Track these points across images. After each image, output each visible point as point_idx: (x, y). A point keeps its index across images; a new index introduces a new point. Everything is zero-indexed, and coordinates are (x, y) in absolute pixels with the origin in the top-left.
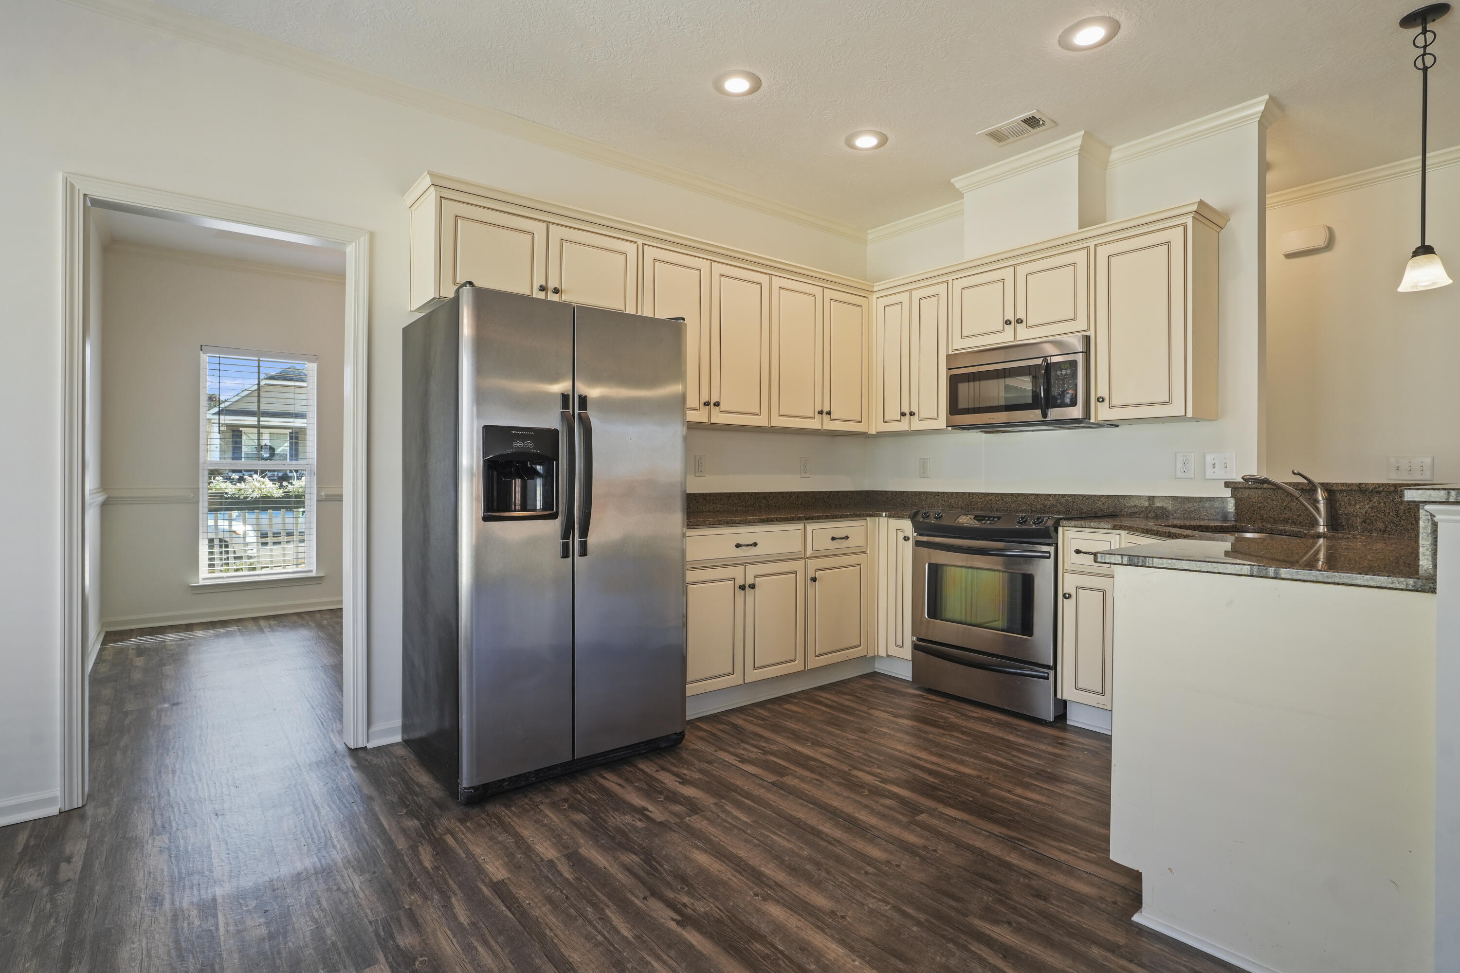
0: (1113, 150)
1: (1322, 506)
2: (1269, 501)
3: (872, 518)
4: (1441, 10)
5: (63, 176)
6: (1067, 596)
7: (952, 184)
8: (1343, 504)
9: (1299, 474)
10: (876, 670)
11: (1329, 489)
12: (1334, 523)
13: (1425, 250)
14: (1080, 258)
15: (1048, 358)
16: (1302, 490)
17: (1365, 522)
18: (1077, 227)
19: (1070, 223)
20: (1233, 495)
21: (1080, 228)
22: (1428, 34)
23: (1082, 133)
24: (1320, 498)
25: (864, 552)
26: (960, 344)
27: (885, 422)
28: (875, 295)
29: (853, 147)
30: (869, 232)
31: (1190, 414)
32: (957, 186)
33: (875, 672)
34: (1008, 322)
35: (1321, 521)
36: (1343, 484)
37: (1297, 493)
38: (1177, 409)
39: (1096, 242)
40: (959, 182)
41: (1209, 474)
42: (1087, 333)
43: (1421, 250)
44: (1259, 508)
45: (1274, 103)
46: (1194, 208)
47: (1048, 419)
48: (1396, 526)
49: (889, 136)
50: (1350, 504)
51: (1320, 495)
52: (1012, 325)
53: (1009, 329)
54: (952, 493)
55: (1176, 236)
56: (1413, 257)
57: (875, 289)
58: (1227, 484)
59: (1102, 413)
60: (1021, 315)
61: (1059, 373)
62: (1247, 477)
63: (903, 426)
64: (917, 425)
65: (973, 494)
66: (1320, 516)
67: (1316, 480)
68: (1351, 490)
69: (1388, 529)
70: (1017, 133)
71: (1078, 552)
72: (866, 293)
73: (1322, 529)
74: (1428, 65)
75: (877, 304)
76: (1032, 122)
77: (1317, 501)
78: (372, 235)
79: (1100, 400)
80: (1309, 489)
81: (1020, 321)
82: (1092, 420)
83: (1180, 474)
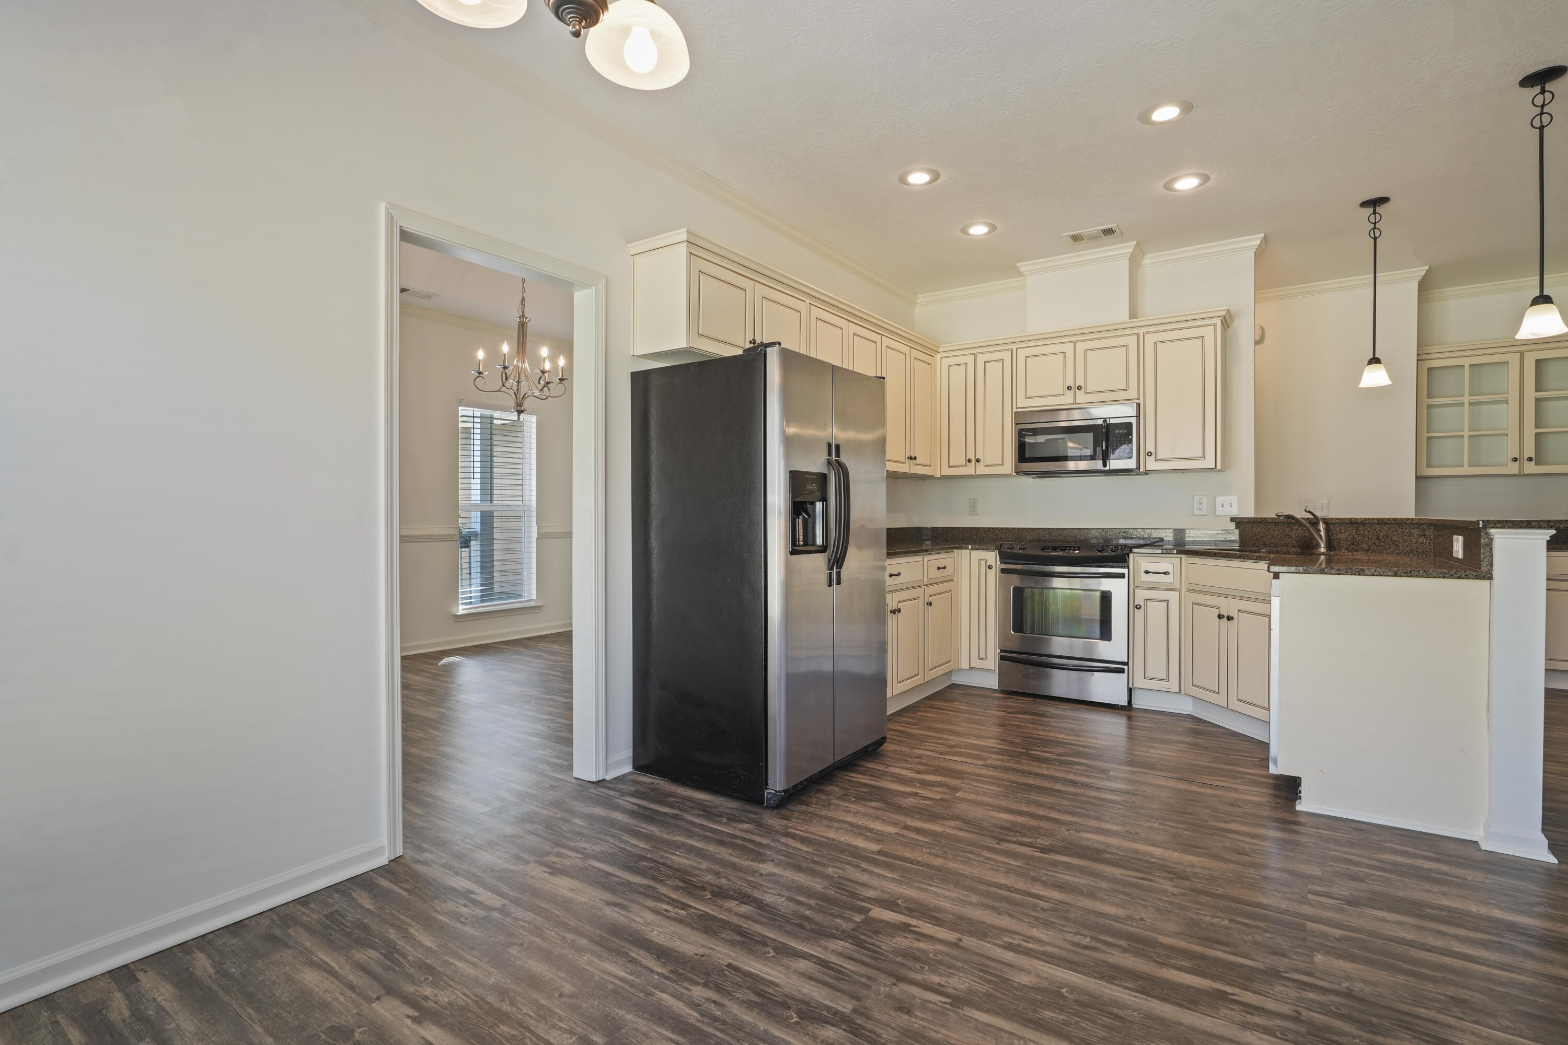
0: (1146, 256)
1: (1322, 533)
2: (1271, 531)
3: (958, 550)
4: (1384, 200)
5: (386, 206)
6: (1138, 607)
7: (1018, 268)
8: (1335, 532)
9: (1310, 512)
10: (954, 682)
11: (1326, 522)
12: (1330, 546)
13: (1375, 360)
14: (1132, 341)
15: (1108, 420)
16: (1310, 523)
17: (1353, 544)
18: (1128, 317)
19: (1122, 314)
20: (1237, 527)
21: (1130, 318)
22: (1377, 215)
23: (1135, 243)
24: (1322, 529)
25: (952, 580)
26: (1025, 404)
27: (949, 466)
28: (939, 356)
29: (968, 234)
30: (919, 296)
31: (1219, 467)
32: (1022, 269)
33: (953, 684)
34: (1069, 388)
35: (1322, 545)
36: (1337, 519)
37: (1309, 525)
38: (1209, 463)
39: (1145, 331)
40: (1023, 266)
41: (1219, 511)
42: (1138, 401)
43: (1374, 361)
44: (1262, 536)
45: (1265, 240)
46: (1224, 313)
47: (1107, 468)
48: (1377, 546)
49: (997, 225)
50: (1341, 533)
51: (1322, 526)
52: (1072, 391)
53: (1070, 395)
54: (1002, 529)
55: (1208, 332)
56: (1368, 365)
57: (940, 350)
58: (1232, 520)
59: (1151, 464)
60: (1080, 382)
61: (1117, 432)
62: (1280, 514)
63: (969, 470)
64: (981, 470)
65: (1022, 529)
66: (1322, 541)
67: (1319, 514)
68: (1344, 523)
69: (1371, 548)
70: (1093, 238)
71: (1147, 572)
72: (932, 351)
73: (1323, 550)
74: (1377, 236)
75: (941, 363)
76: (1109, 232)
77: (1319, 531)
78: (607, 279)
79: (1149, 454)
80: (1314, 522)
81: (1080, 388)
82: (1142, 470)
83: (1196, 512)
